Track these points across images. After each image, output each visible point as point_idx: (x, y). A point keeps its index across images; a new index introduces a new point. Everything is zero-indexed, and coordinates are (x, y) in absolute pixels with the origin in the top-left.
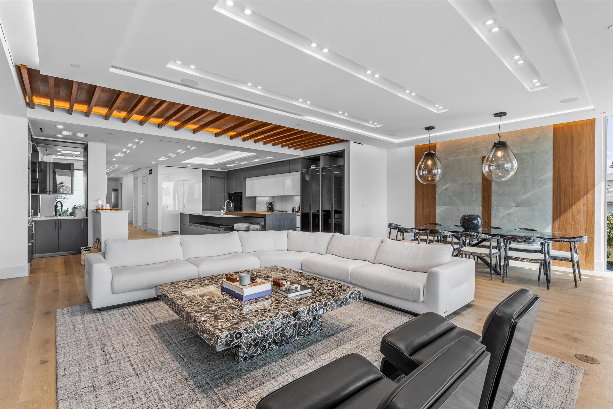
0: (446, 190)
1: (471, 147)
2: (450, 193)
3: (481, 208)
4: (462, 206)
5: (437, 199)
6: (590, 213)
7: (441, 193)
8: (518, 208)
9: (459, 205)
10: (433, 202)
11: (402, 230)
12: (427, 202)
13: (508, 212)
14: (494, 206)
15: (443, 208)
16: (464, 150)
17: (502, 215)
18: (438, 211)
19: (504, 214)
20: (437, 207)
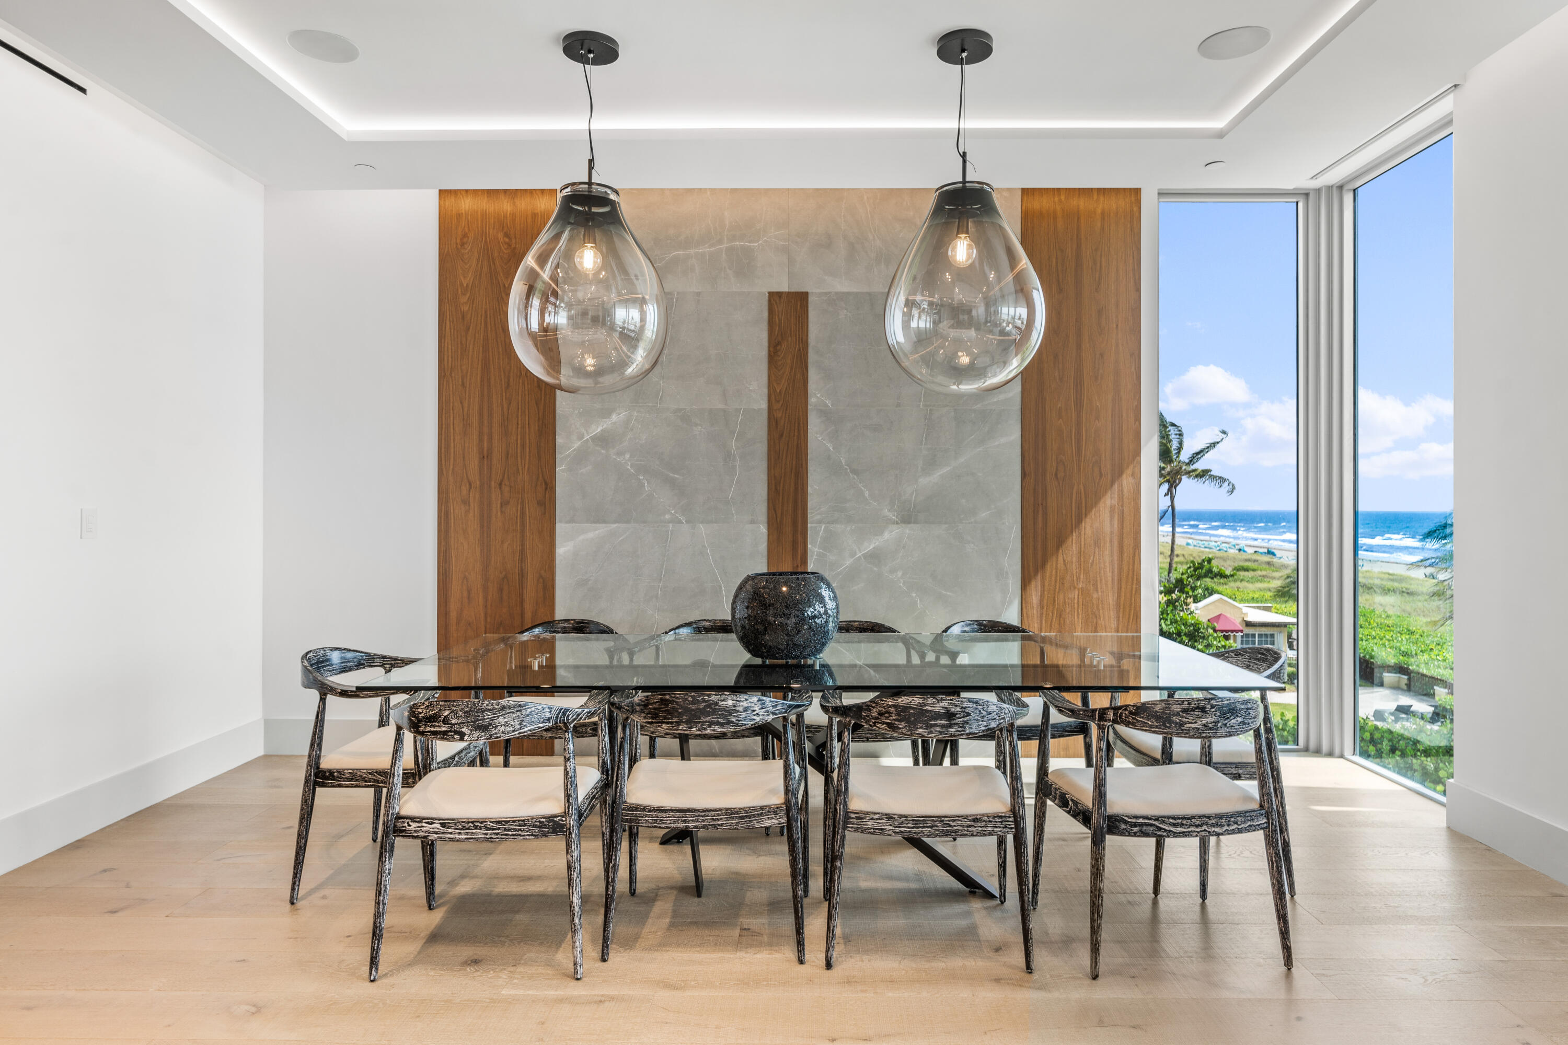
0: (603, 440)
1: (720, 242)
2: (627, 456)
3: (763, 529)
4: (680, 522)
5: (559, 490)
6: (1128, 541)
7: (581, 457)
8: (908, 530)
9: (667, 517)
10: (541, 503)
11: (446, 721)
12: (505, 504)
13: (870, 546)
14: (820, 522)
15: (590, 535)
16: (692, 251)
17: (848, 562)
18: (563, 550)
19: (855, 554)
20: (560, 528)
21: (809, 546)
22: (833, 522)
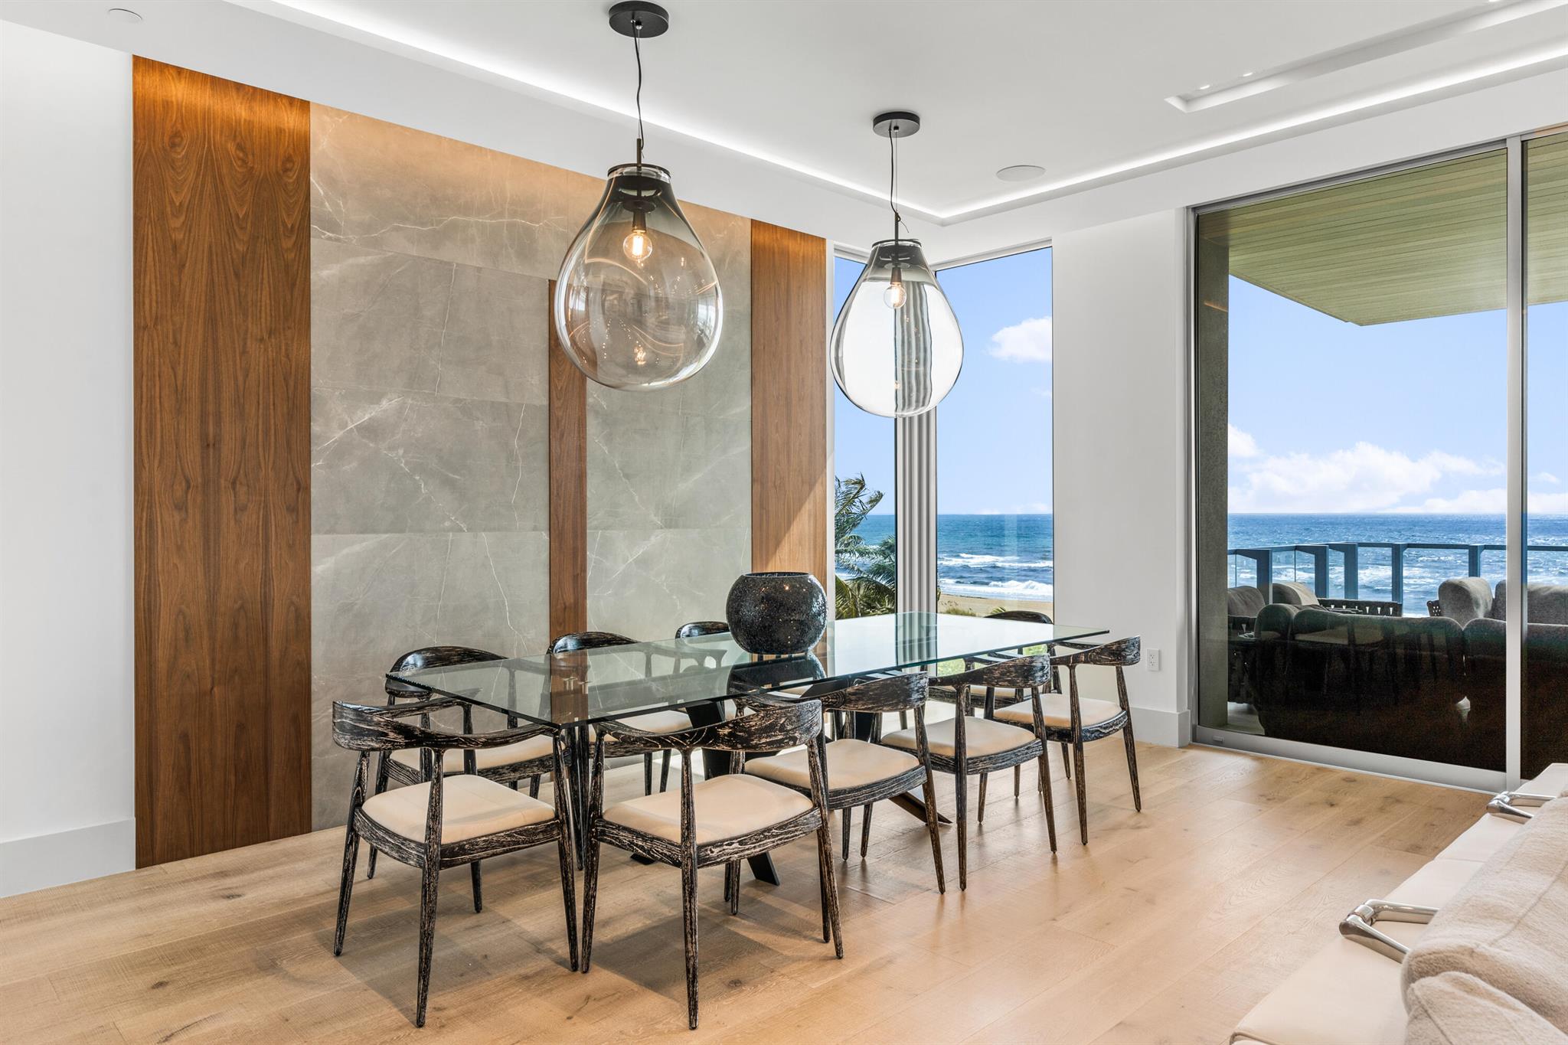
0: (370, 430)
1: (501, 215)
2: (401, 452)
3: (545, 536)
4: (461, 530)
5: (314, 491)
7: (341, 451)
8: (670, 534)
9: (447, 524)
10: (292, 510)
12: (240, 509)
13: (639, 552)
14: (596, 528)
15: (357, 548)
16: (472, 219)
17: (622, 567)
18: (320, 569)
19: (627, 559)
20: (316, 540)
21: (588, 553)
22: (606, 528)
